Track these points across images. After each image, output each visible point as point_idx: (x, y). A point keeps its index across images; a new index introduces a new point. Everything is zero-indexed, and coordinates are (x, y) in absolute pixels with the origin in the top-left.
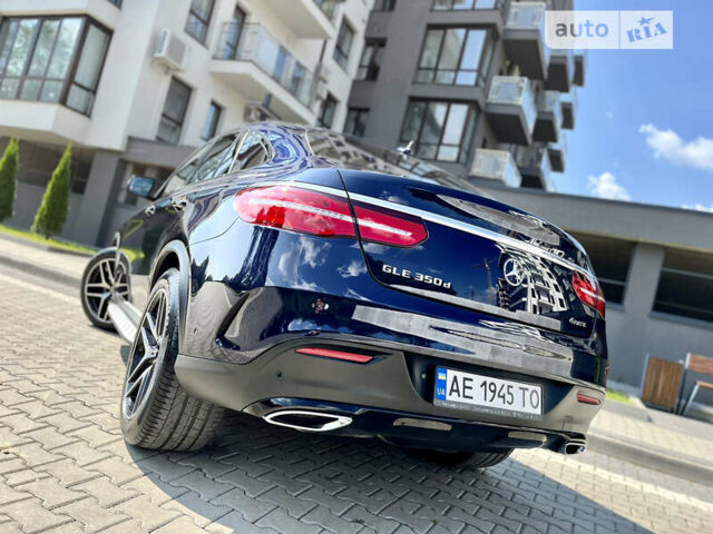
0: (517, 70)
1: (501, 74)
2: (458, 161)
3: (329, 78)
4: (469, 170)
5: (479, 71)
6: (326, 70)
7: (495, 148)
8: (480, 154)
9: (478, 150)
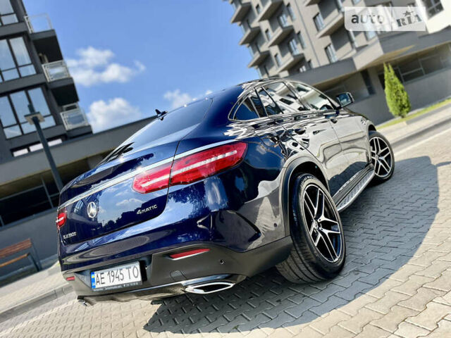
2: (57, 124)
4: (65, 128)
5: (33, 63)
8: (64, 116)
9: (61, 114)
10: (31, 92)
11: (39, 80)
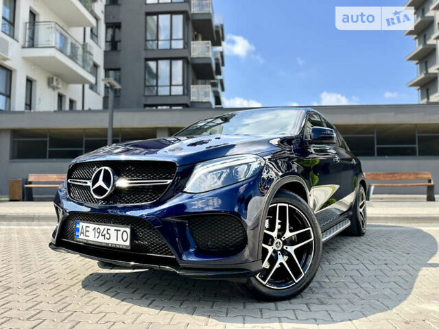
0: (200, 37)
1: (193, 40)
2: (184, 94)
3: (93, 52)
4: (190, 98)
5: (183, 39)
6: (90, 46)
7: (197, 84)
8: (193, 88)
9: (192, 86)
10: (174, 63)
11: (184, 54)
